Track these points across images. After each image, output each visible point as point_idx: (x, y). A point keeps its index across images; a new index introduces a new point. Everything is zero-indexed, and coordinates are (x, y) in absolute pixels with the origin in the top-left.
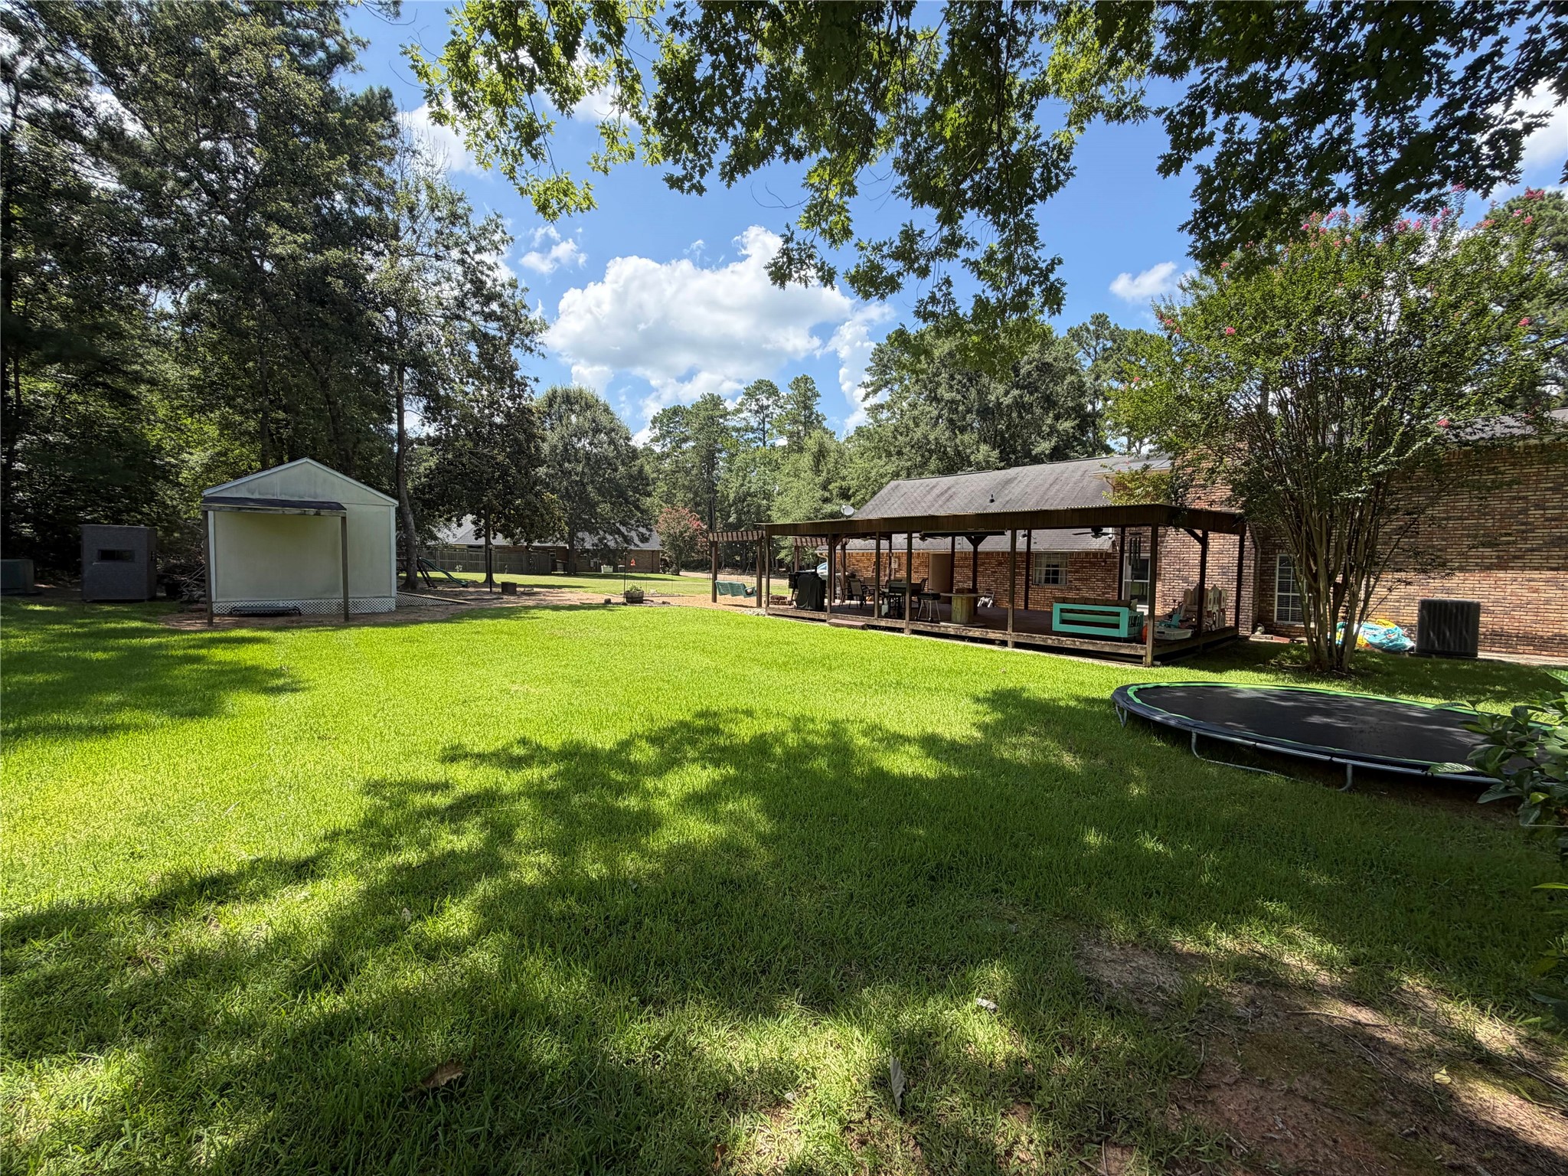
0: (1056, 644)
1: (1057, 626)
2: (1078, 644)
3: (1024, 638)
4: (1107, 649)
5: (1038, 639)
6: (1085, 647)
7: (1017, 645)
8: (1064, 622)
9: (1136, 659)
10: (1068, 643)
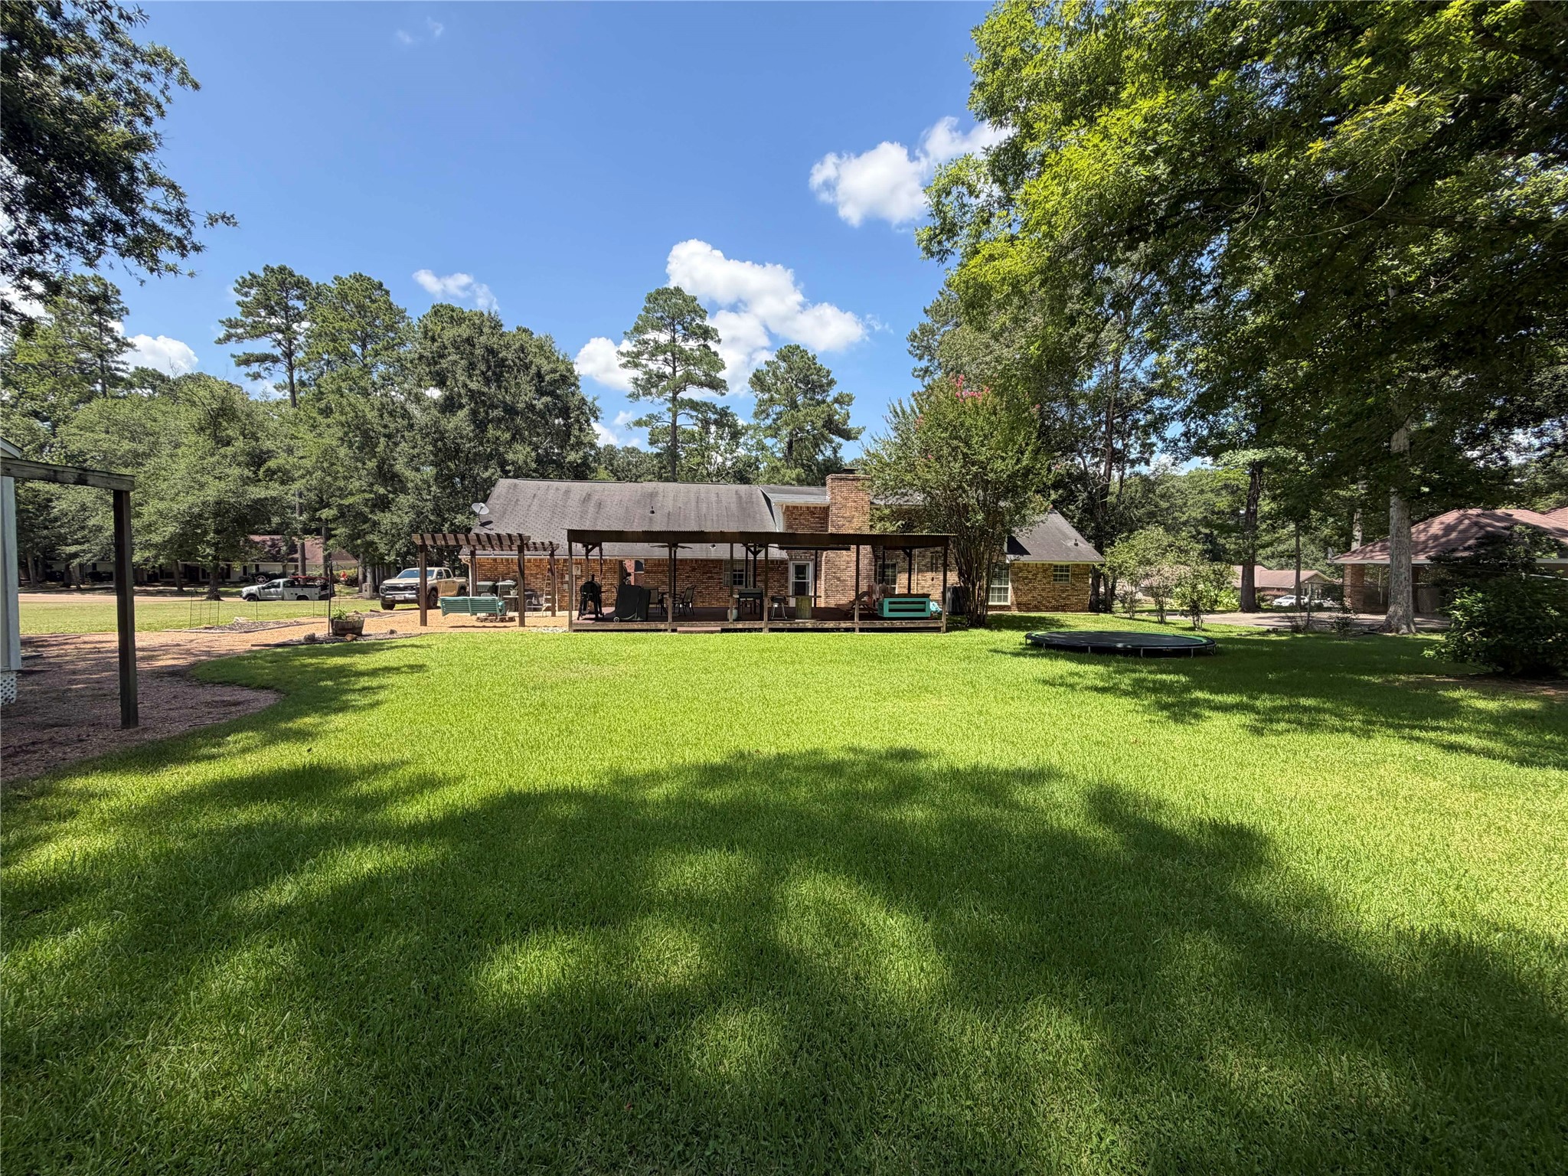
0: (890, 626)
1: (887, 614)
2: (904, 624)
3: (867, 624)
4: (921, 625)
5: (878, 624)
6: (909, 626)
7: (862, 630)
8: (890, 610)
9: (937, 629)
10: (897, 624)
